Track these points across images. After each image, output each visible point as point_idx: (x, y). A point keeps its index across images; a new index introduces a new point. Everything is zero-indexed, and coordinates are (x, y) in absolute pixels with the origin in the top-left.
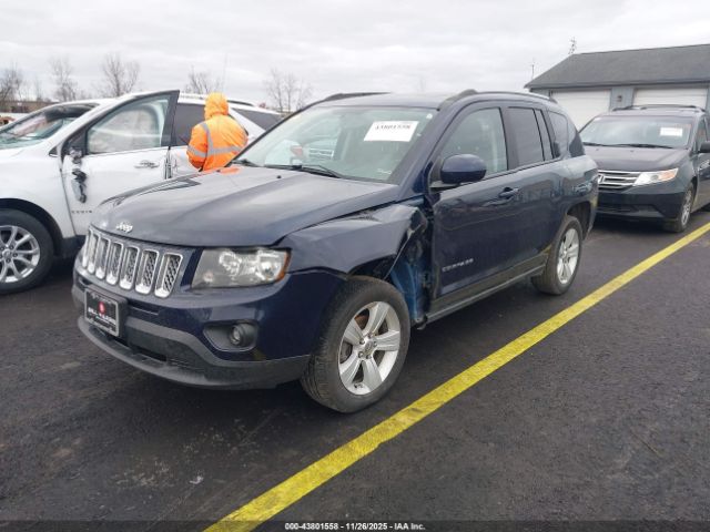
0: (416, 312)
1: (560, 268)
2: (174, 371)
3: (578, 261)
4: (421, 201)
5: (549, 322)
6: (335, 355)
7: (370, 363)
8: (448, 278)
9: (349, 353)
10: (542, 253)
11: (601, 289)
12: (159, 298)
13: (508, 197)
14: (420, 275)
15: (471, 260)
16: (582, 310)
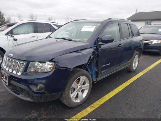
0: (94, 78)
1: (133, 65)
2: (23, 96)
3: (138, 63)
4: (96, 48)
5: (130, 80)
6: (69, 92)
7: (80, 93)
8: (103, 69)
9: (74, 91)
10: (129, 62)
11: (144, 71)
12: (18, 75)
13: (120, 47)
14: (95, 68)
15: (110, 64)
16: (139, 76)
